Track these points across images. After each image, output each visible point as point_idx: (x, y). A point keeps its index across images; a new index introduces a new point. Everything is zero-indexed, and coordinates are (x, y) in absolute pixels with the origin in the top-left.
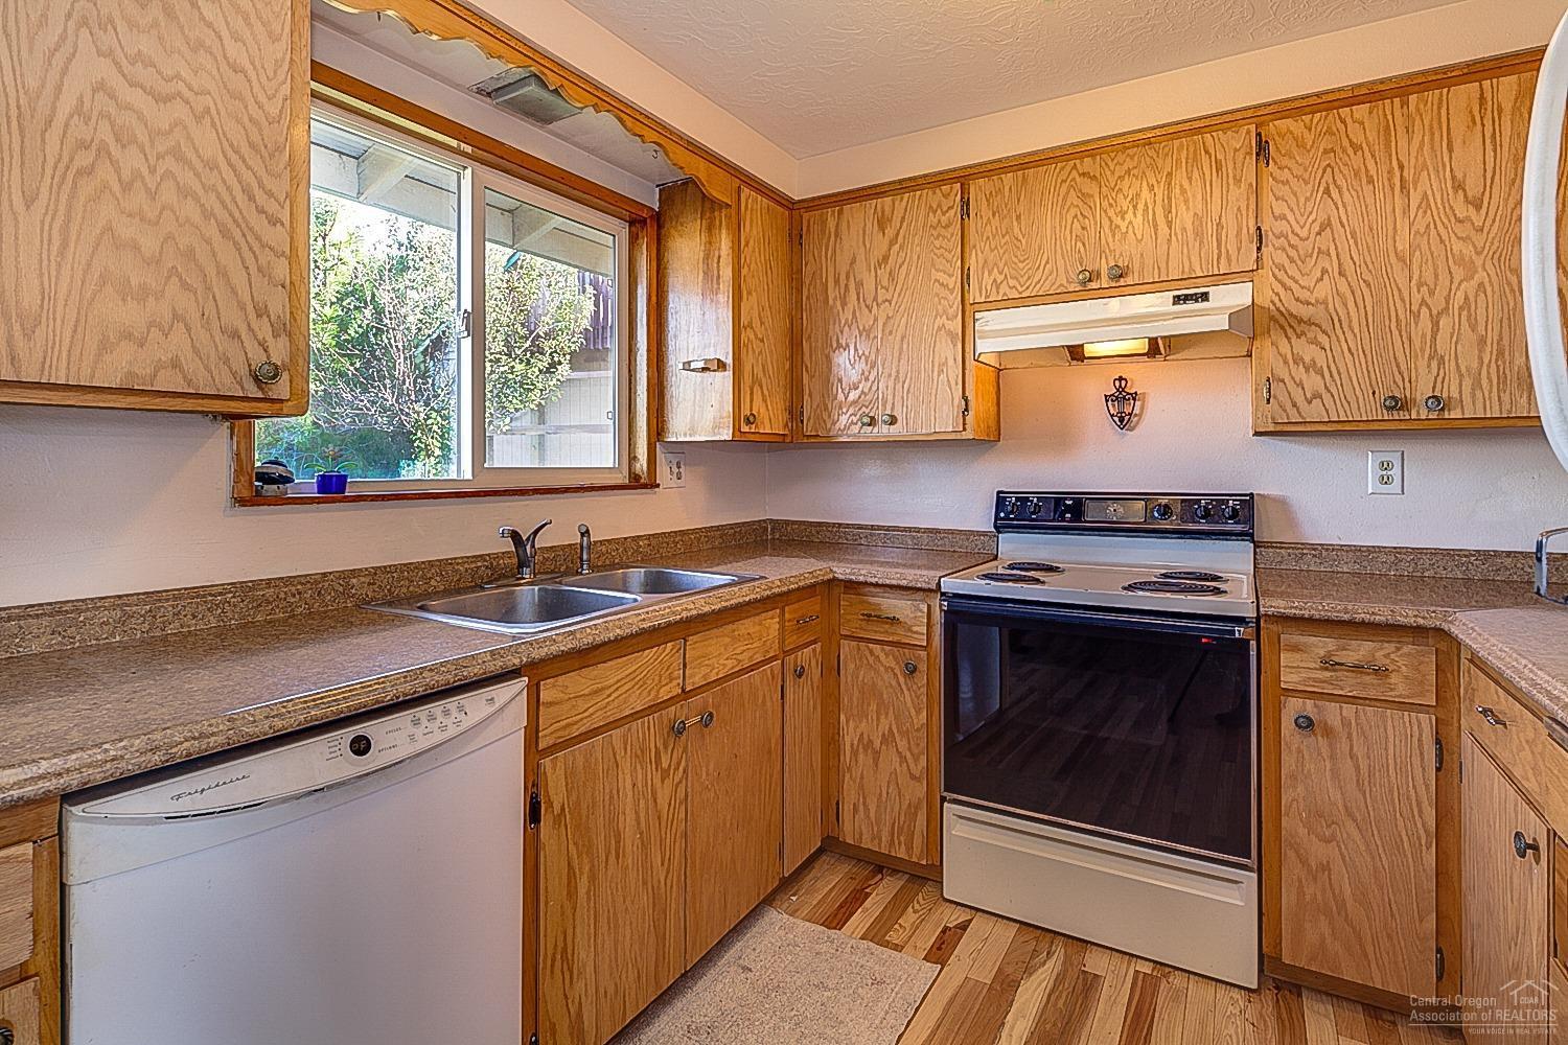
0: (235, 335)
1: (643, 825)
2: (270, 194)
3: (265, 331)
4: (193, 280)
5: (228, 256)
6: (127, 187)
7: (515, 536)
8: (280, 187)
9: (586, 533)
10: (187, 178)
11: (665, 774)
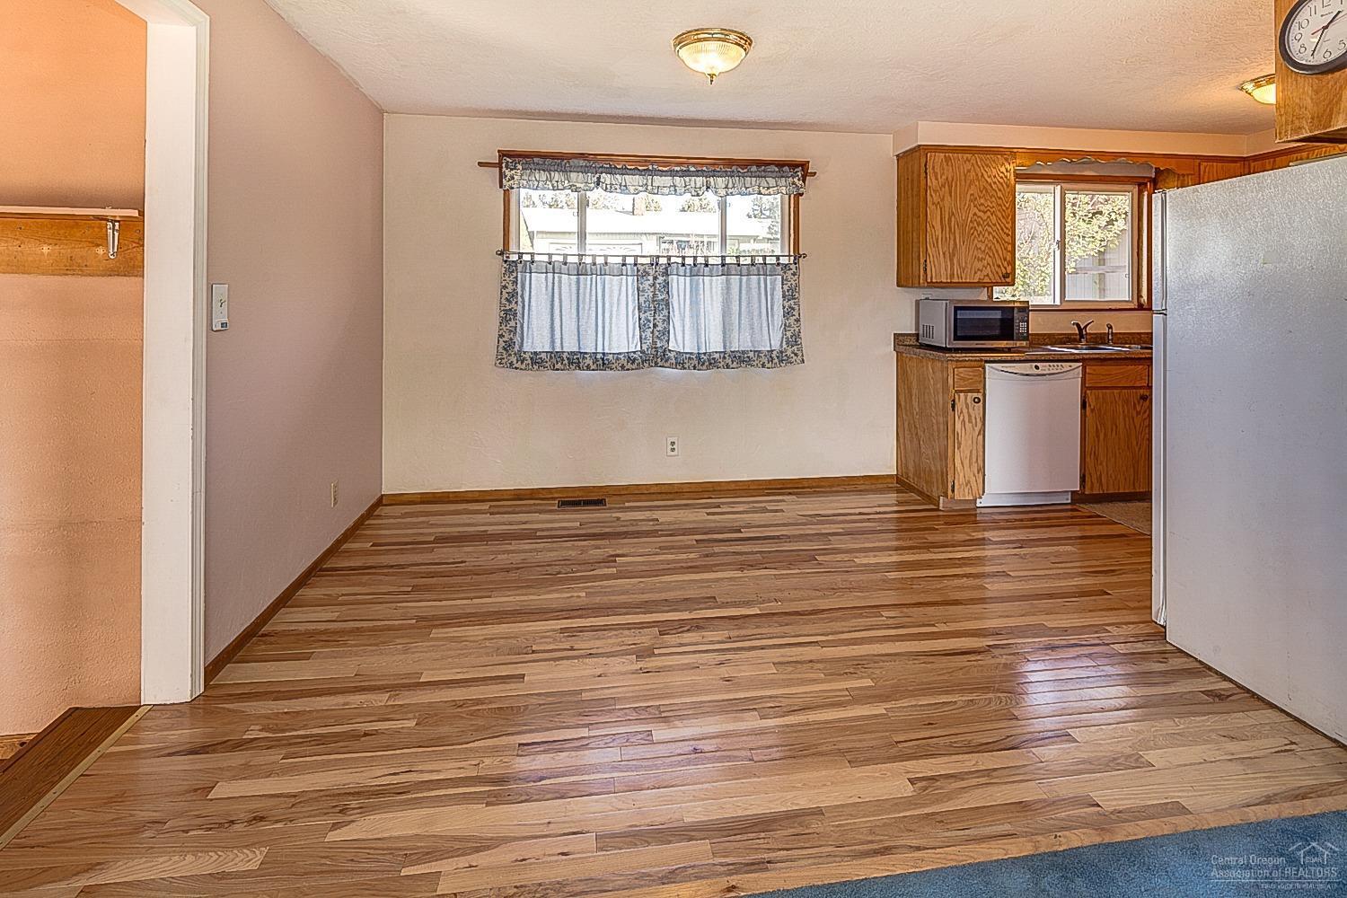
0: (999, 266)
1: (1127, 426)
2: (1007, 228)
3: (1005, 264)
4: (991, 255)
5: (997, 246)
6: (979, 235)
7: (1078, 325)
8: (1009, 226)
9: (1110, 327)
10: (990, 229)
11: (1138, 413)
